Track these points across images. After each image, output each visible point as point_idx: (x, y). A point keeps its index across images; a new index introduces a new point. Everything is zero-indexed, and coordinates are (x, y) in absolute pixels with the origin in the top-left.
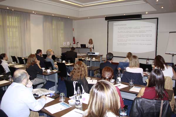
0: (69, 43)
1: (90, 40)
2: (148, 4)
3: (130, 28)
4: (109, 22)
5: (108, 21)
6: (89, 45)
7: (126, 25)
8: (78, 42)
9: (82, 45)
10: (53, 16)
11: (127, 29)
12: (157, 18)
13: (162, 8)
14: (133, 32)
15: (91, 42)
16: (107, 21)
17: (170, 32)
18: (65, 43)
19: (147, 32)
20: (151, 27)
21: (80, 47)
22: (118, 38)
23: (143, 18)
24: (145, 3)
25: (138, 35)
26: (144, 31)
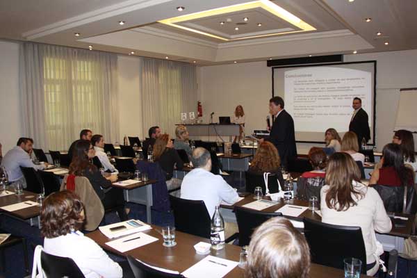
0: (193, 114)
1: (237, 109)
2: (358, 35)
3: (320, 82)
4: (275, 70)
5: (273, 68)
6: (236, 118)
7: (311, 75)
8: (213, 113)
9: (221, 119)
10: (166, 60)
11: (314, 84)
12: (375, 62)
13: (387, 44)
14: (326, 89)
15: (239, 112)
16: (270, 68)
17: (401, 90)
18: (186, 114)
19: (354, 89)
20: (363, 78)
21: (218, 122)
22: (295, 102)
23: (345, 61)
24: (352, 34)
25: (336, 96)
26: (349, 87)
